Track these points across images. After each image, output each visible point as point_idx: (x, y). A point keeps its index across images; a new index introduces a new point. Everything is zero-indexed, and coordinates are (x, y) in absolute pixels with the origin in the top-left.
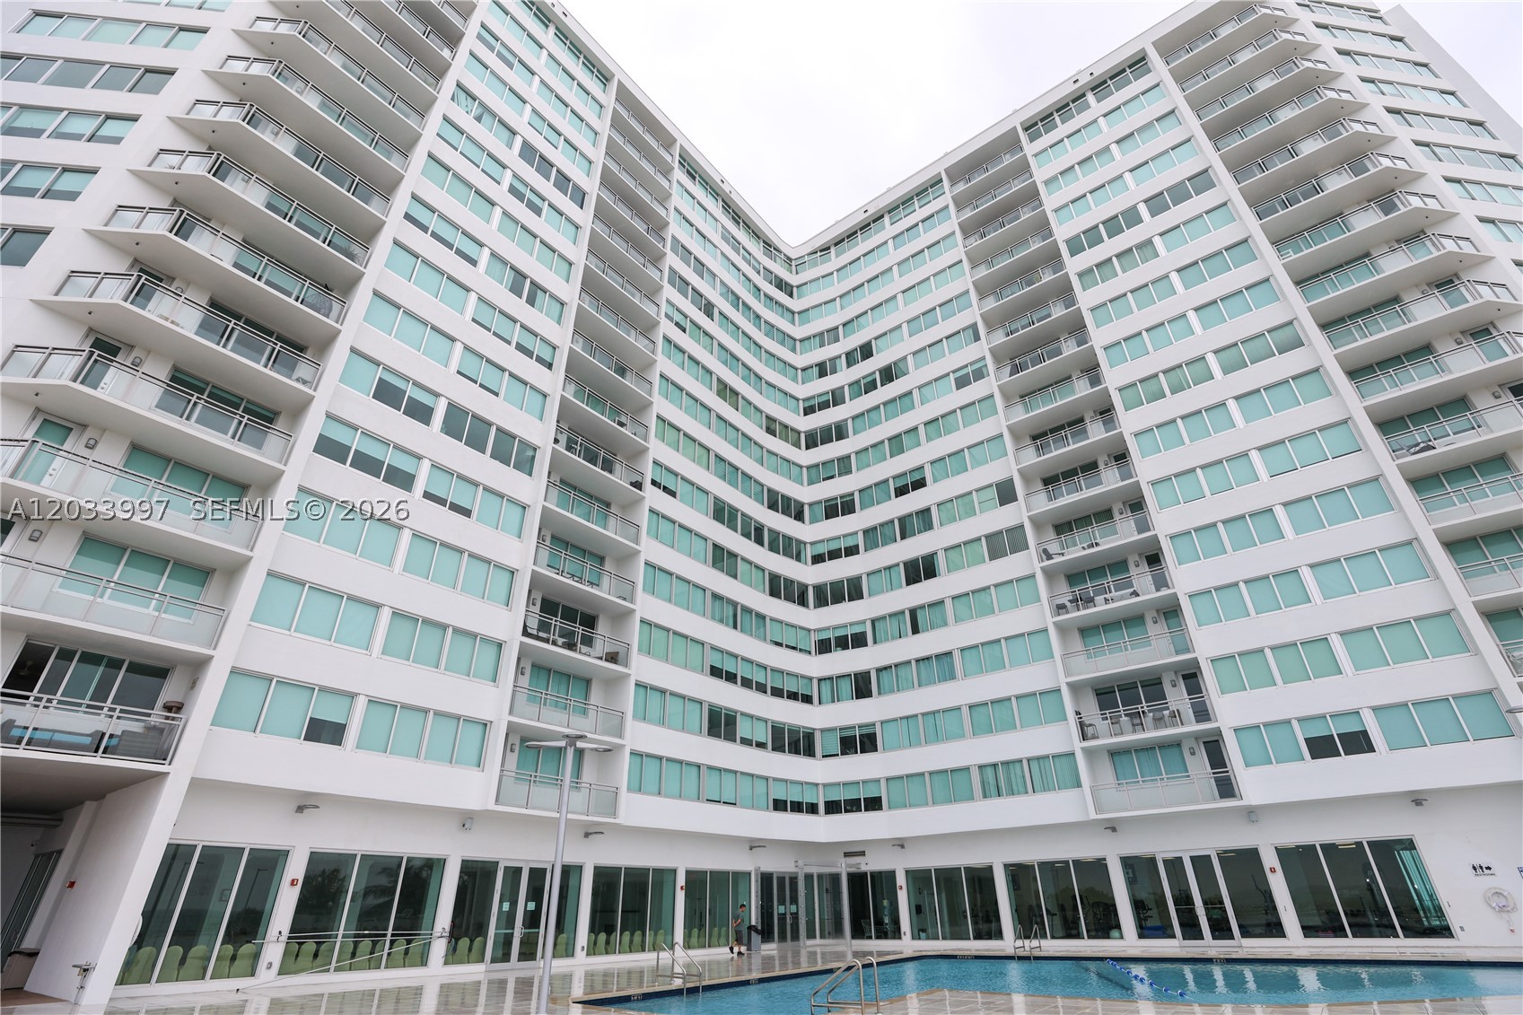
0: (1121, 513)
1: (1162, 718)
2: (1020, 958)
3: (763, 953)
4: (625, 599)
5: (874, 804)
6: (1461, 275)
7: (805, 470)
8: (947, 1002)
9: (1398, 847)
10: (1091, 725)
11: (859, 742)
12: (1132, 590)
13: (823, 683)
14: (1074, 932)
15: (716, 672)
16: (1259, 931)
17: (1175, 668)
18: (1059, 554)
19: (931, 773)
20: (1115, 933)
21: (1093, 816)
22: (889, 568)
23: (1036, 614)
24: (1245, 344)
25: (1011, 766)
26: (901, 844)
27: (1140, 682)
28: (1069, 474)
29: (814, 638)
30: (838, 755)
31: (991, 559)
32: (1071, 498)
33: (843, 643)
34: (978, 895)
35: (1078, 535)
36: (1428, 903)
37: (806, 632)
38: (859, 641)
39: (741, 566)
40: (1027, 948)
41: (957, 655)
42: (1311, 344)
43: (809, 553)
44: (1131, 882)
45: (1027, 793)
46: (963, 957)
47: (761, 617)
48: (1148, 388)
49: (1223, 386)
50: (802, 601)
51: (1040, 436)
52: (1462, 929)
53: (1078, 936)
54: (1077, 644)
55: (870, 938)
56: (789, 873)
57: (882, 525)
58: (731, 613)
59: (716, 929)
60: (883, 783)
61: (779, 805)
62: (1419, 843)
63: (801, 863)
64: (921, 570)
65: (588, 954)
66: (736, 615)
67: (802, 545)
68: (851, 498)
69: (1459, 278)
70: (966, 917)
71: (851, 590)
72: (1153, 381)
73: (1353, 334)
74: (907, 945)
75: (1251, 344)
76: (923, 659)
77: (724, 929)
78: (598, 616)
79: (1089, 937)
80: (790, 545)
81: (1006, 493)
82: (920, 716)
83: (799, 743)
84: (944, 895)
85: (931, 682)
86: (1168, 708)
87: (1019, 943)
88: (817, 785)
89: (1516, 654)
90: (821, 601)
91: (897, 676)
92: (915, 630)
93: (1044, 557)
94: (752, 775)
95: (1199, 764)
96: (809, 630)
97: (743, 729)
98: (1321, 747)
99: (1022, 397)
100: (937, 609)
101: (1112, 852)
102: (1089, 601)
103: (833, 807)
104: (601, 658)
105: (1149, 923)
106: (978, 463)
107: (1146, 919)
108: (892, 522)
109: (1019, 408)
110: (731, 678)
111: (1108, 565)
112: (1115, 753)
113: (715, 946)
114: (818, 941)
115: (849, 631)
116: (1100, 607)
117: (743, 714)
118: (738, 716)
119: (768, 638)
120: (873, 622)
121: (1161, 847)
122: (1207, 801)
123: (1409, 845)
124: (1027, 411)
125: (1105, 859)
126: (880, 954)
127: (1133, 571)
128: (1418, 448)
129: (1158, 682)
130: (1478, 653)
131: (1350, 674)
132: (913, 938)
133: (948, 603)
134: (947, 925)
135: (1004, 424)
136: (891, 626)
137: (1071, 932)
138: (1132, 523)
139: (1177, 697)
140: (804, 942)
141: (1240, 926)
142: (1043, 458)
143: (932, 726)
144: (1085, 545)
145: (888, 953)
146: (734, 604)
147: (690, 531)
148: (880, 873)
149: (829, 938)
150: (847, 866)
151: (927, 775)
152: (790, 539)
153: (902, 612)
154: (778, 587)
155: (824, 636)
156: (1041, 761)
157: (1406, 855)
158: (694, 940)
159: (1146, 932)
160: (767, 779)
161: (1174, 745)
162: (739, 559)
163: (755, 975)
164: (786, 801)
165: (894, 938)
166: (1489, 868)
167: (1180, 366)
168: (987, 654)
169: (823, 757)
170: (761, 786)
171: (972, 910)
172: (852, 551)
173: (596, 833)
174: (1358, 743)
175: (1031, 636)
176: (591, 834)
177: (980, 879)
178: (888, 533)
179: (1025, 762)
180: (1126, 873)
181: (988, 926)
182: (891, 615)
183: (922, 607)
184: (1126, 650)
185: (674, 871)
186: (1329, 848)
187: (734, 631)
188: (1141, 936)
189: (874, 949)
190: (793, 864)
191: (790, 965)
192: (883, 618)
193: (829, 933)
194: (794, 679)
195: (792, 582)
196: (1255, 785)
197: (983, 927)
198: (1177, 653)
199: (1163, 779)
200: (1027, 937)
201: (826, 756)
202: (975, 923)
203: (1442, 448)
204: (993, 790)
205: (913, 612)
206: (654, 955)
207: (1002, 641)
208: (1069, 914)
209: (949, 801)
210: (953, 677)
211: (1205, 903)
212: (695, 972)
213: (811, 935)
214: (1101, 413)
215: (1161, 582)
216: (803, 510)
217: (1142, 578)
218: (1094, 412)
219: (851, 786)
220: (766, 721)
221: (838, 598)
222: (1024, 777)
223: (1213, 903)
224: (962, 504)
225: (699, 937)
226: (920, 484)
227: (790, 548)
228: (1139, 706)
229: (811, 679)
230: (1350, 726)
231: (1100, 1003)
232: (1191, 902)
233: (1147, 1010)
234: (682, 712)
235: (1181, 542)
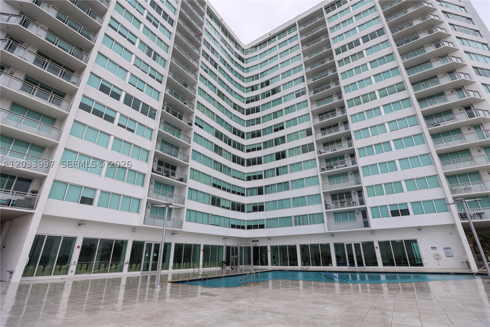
0: (344, 141)
1: (350, 204)
2: (302, 271)
3: (226, 269)
4: (185, 161)
5: (262, 227)
6: (456, 70)
7: (245, 122)
8: (280, 282)
9: (412, 242)
10: (329, 205)
11: (258, 208)
12: (345, 165)
13: (248, 190)
14: (319, 264)
15: (214, 185)
16: (371, 264)
17: (355, 189)
18: (324, 153)
19: (280, 218)
20: (330, 265)
21: (327, 231)
22: (271, 155)
23: (315, 171)
24: (388, 88)
25: (304, 217)
26: (269, 238)
27: (345, 193)
28: (329, 127)
29: (246, 176)
30: (252, 212)
31: (303, 153)
32: (329, 135)
33: (255, 178)
34: (292, 254)
35: (330, 147)
36: (418, 257)
37: (243, 174)
38: (260, 177)
39: (223, 152)
40: (305, 268)
41: (290, 183)
42: (408, 89)
43: (246, 149)
44: (336, 250)
45: (308, 224)
47: (229, 169)
48: (356, 101)
49: (380, 101)
50: (243, 164)
51: (321, 114)
52: (426, 264)
53: (320, 265)
54: (327, 180)
55: (259, 265)
56: (235, 246)
57: (269, 141)
58: (220, 167)
59: (213, 262)
60: (265, 221)
61: (233, 226)
62: (418, 241)
63: (239, 243)
64: (280, 156)
65: (173, 269)
66: (221, 168)
67: (244, 146)
68: (260, 132)
69: (455, 71)
70: (287, 260)
71: (258, 161)
72: (358, 99)
73: (421, 87)
74: (270, 267)
75: (390, 88)
76: (280, 184)
77: (215, 262)
78: (177, 167)
79: (323, 266)
80: (240, 146)
81: (309, 132)
82: (277, 201)
83: (240, 208)
84: (281, 253)
85: (282, 191)
86: (352, 201)
87: (302, 267)
88: (245, 220)
89: (453, 188)
90: (249, 164)
91: (271, 188)
92: (278, 174)
93: (319, 153)
94: (225, 217)
95: (359, 218)
96: (244, 173)
97: (222, 203)
98: (395, 213)
99: (316, 101)
100: (285, 168)
101: (331, 242)
102: (332, 168)
103: (249, 227)
104: (177, 180)
105: (340, 262)
106: (301, 122)
107: (339, 261)
108: (272, 140)
109: (315, 105)
110: (219, 187)
111: (338, 157)
112: (335, 214)
113: (212, 267)
114: (243, 266)
115: (257, 174)
116: (335, 170)
117: (223, 199)
118: (221, 199)
119: (231, 175)
120: (265, 171)
121: (345, 241)
122: (360, 228)
123: (415, 241)
124: (318, 106)
125: (329, 244)
127: (346, 159)
128: (435, 125)
129: (350, 193)
130: (443, 187)
131: (406, 192)
132: (272, 265)
133: (289, 166)
134: (282, 262)
135: (310, 110)
136: (270, 173)
137: (318, 264)
138: (347, 144)
139: (355, 198)
140: (239, 267)
141: (366, 263)
142: (321, 122)
143: (281, 204)
144: (332, 150)
145: (264, 269)
146: (221, 164)
147: (207, 140)
148: (263, 247)
149: (246, 265)
150: (253, 244)
151: (279, 219)
152: (240, 144)
153: (274, 169)
154: (235, 159)
155: (249, 175)
156: (313, 215)
157: (414, 244)
158: (206, 265)
159: (339, 264)
160: (229, 218)
161: (353, 211)
162: (223, 150)
163: (224, 275)
164: (235, 225)
165: (266, 265)
166: (436, 248)
167: (367, 94)
168: (299, 183)
169: (247, 212)
170: (227, 221)
171: (289, 258)
172: (259, 149)
174: (405, 212)
175: (313, 178)
176: (174, 234)
177: (292, 249)
178: (271, 144)
179: (308, 215)
180: (335, 248)
181: (294, 262)
182: (270, 170)
183: (280, 167)
184: (341, 183)
185: (200, 245)
186: (393, 242)
187: (220, 173)
188: (337, 265)
189: (260, 268)
190: (237, 244)
191: (235, 272)
192: (268, 170)
193: (247, 264)
194: (239, 188)
195: (240, 158)
196: (375, 223)
197: (292, 262)
198: (357, 184)
199: (348, 221)
200: (305, 265)
201: (248, 212)
202: (290, 261)
203: (442, 125)
204: (298, 223)
205: (277, 169)
206: (193, 269)
207: (304, 179)
208: (318, 259)
209: (285, 226)
210: (288, 189)
211: (357, 256)
212: (206, 274)
213: (241, 264)
214: (341, 108)
215: (354, 163)
216: (244, 135)
217: (348, 161)
218: (339, 108)
219: (255, 221)
220: (230, 201)
221: (254, 164)
222: (308, 220)
223: (359, 257)
224: (295, 136)
225: (207, 264)
226: (282, 128)
227: (240, 147)
228: (344, 200)
229: (244, 188)
230: (404, 208)
231: (324, 283)
232: (352, 256)
233: (337, 285)
234: (203, 197)
235: (361, 150)
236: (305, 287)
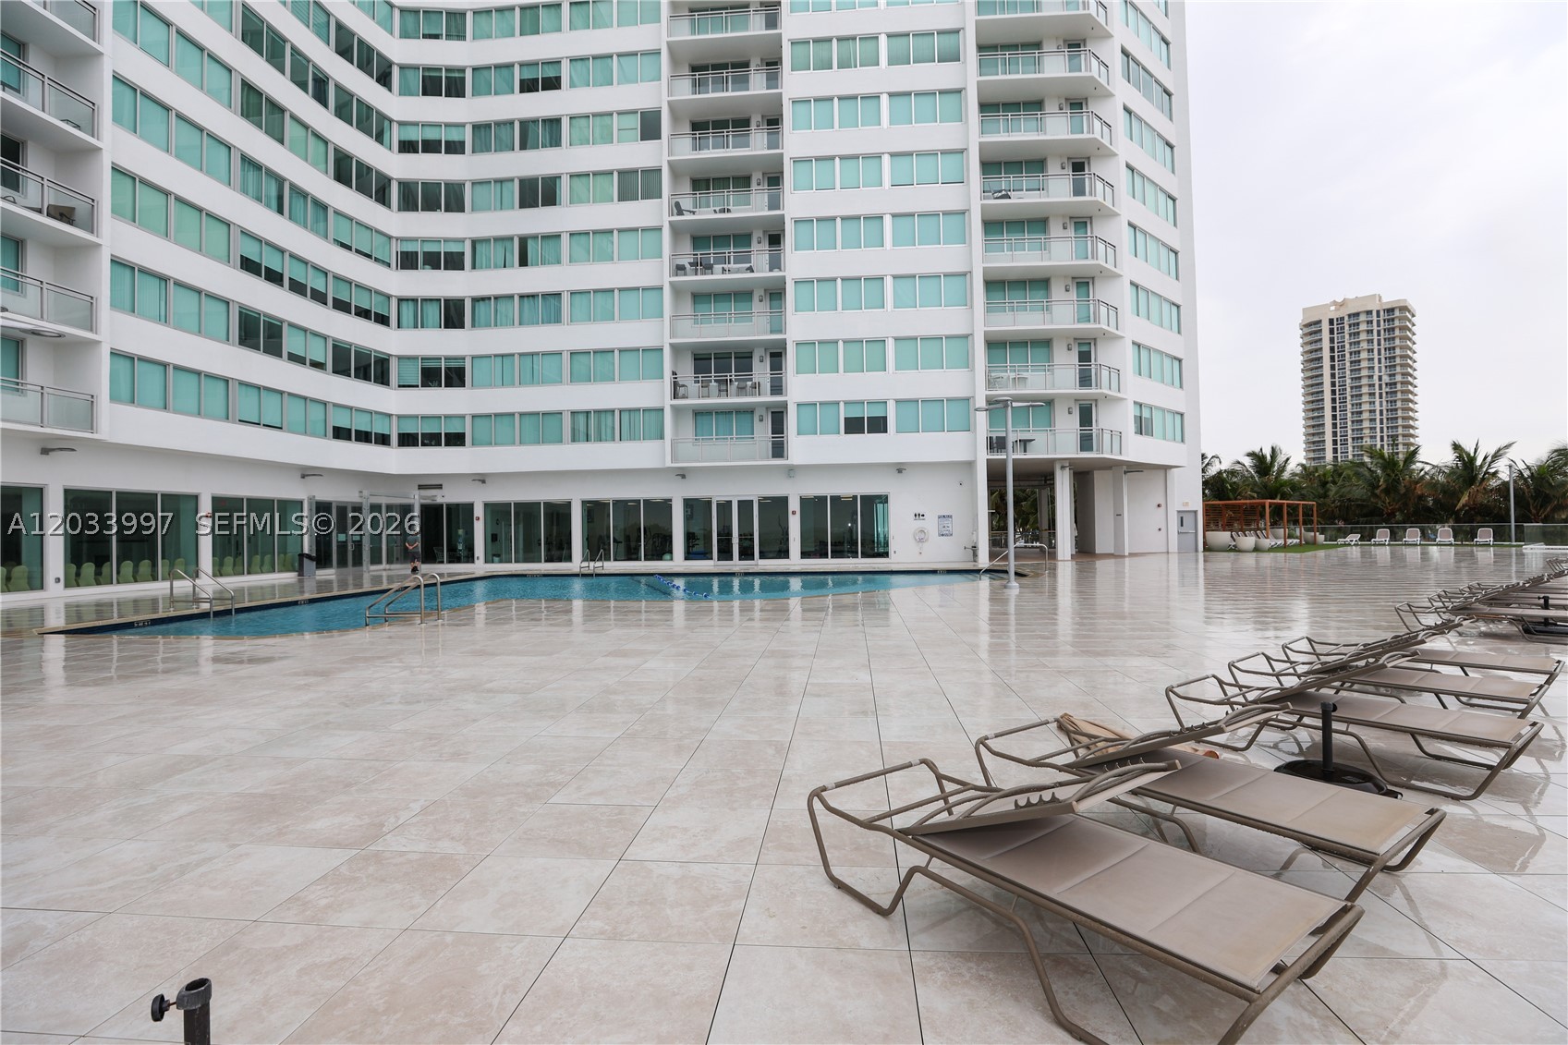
0: (759, 184)
1: (744, 388)
2: (584, 575)
3: (318, 578)
4: (78, 127)
5: (456, 440)
6: (1088, 44)
7: (397, 13)
8: (513, 608)
9: (878, 501)
10: (683, 386)
11: (448, 375)
12: (748, 265)
13: (404, 306)
14: (634, 556)
15: (249, 265)
16: (771, 555)
17: (765, 345)
18: (690, 212)
19: (522, 414)
20: (667, 556)
21: (669, 464)
22: (500, 181)
23: (653, 270)
24: (916, 38)
25: (603, 415)
26: (482, 479)
27: (735, 353)
28: (720, 125)
29: (396, 248)
30: (418, 386)
31: (621, 199)
32: (718, 153)
33: (433, 261)
34: (555, 528)
35: (714, 197)
36: (882, 539)
37: (385, 239)
38: (454, 262)
39: (290, 129)
40: (591, 568)
41: (566, 298)
42: (965, 62)
43: (396, 135)
44: (688, 518)
45: (614, 440)
46: (532, 575)
47: (322, 207)
48: (820, 51)
49: (883, 77)
50: (382, 198)
51: (703, 68)
52: (895, 552)
53: (638, 559)
54: (687, 307)
55: (442, 562)
56: (352, 503)
57: (498, 124)
58: (274, 193)
59: (258, 557)
60: (468, 420)
61: (340, 433)
62: (890, 500)
63: (366, 493)
64: (538, 193)
65: (67, 585)
66: (283, 196)
67: (386, 123)
68: (461, 75)
69: (1085, 46)
70: (540, 544)
71: (448, 198)
72: (826, 45)
73: (997, 67)
74: (480, 567)
75: (920, 39)
76: (528, 296)
77: (268, 558)
78: (24, 143)
79: (645, 559)
80: (369, 117)
81: (650, 127)
82: (516, 356)
83: (373, 369)
84: (521, 526)
85: (534, 323)
86: (751, 380)
87: (586, 564)
88: (390, 416)
89: (993, 374)
90: (408, 203)
91: (496, 311)
92: (524, 262)
93: (675, 211)
94: (305, 398)
95: (763, 430)
96: (390, 238)
97: (291, 342)
98: (854, 426)
99: (691, 10)
100: (551, 243)
101: (677, 494)
102: (708, 268)
103: (407, 440)
104: (39, 211)
105: (695, 549)
106: (626, 79)
107: (693, 546)
108: (511, 123)
109: (685, 24)
110: (274, 277)
111: (733, 236)
112: (699, 413)
113: (256, 573)
114: (384, 565)
115: (443, 249)
116: (717, 276)
117: (291, 325)
118: (285, 327)
119: (331, 236)
120: (474, 243)
121: (716, 492)
122: (762, 459)
123: (884, 499)
124: (693, 33)
125: (671, 500)
126: (450, 575)
127: (755, 246)
128: (1000, 194)
129: (749, 356)
130: (973, 370)
131: (891, 372)
132: (486, 561)
133: (565, 239)
134: (521, 552)
135: (665, 38)
136: (495, 252)
137: (632, 555)
138: (766, 196)
139: (761, 372)
140: (368, 568)
141: (760, 552)
142: (698, 96)
143: (529, 367)
144: (717, 209)
145: (460, 574)
146: (280, 181)
147: (201, 49)
148: (458, 505)
149: (397, 563)
150: (421, 497)
151: (517, 416)
152: (369, 108)
153: (511, 239)
154: (345, 169)
155: (410, 248)
156: (632, 413)
157: (880, 506)
158: (228, 568)
159: (691, 556)
160: (325, 404)
161: (748, 411)
162: (287, 116)
163: (307, 596)
164: (350, 430)
165: (468, 562)
166: (923, 515)
167: (854, 38)
168: (598, 301)
169: (400, 386)
170: (316, 412)
171: (546, 538)
172: (455, 148)
173: (61, 449)
174: (879, 425)
175: (646, 292)
176: (53, 450)
177: (558, 514)
178: (504, 138)
179: (617, 413)
180: (685, 511)
181: (560, 549)
182: (498, 239)
183: (535, 237)
184: (730, 322)
185: (196, 498)
186: (835, 499)
187: (277, 217)
188: (686, 559)
189: (445, 572)
190: (357, 494)
191: (351, 587)
192: (486, 240)
193: (397, 559)
194: (366, 294)
195: (369, 169)
196: (800, 449)
197: (555, 553)
198: (772, 332)
199: (732, 438)
200: (593, 560)
201: (404, 386)
202: (548, 550)
203: (1016, 199)
204: (583, 436)
205: (524, 241)
206: (167, 584)
207: (616, 291)
208: (633, 544)
209: (538, 442)
210: (558, 320)
211: (740, 535)
212: (228, 596)
213: (376, 560)
214: (768, 64)
215: (775, 263)
216: (390, 73)
217: (760, 254)
218: (762, 60)
219: (432, 420)
220: (325, 338)
221: (431, 205)
222: (613, 428)
223: (746, 538)
224: (597, 125)
225: (234, 565)
226: (552, 84)
227: (370, 122)
228: (728, 374)
229: (388, 297)
230: (877, 413)
231: (644, 603)
232: (730, 534)
233: (679, 607)
234: (197, 310)
235: (803, 227)
236: (588, 617)
